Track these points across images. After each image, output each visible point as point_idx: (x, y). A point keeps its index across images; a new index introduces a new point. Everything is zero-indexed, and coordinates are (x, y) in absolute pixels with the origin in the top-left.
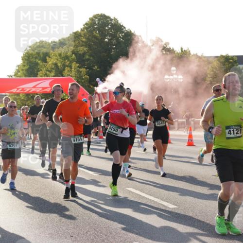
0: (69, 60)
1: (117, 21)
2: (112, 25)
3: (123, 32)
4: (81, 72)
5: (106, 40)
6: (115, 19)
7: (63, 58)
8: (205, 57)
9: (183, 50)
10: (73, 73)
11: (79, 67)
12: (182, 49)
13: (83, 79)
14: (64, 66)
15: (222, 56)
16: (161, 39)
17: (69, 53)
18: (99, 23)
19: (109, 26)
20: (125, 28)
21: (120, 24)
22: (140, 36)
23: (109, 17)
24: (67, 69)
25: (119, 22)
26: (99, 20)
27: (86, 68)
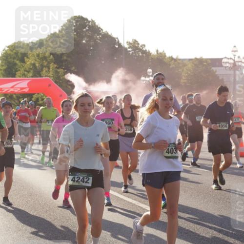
0: (47, 60)
1: (95, 23)
2: (90, 27)
3: (101, 34)
4: (59, 72)
5: (84, 41)
6: (93, 21)
7: (41, 58)
8: (179, 60)
9: (159, 52)
10: (51, 74)
11: (56, 68)
12: (157, 51)
13: (61, 80)
14: (42, 66)
15: (196, 59)
16: (137, 42)
17: (47, 54)
18: (76, 25)
19: (87, 28)
20: (102, 30)
21: (97, 26)
22: (117, 38)
23: (86, 19)
24: (45, 69)
25: (97, 24)
26: (77, 22)
27: (64, 69)
